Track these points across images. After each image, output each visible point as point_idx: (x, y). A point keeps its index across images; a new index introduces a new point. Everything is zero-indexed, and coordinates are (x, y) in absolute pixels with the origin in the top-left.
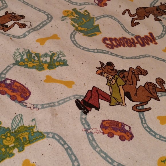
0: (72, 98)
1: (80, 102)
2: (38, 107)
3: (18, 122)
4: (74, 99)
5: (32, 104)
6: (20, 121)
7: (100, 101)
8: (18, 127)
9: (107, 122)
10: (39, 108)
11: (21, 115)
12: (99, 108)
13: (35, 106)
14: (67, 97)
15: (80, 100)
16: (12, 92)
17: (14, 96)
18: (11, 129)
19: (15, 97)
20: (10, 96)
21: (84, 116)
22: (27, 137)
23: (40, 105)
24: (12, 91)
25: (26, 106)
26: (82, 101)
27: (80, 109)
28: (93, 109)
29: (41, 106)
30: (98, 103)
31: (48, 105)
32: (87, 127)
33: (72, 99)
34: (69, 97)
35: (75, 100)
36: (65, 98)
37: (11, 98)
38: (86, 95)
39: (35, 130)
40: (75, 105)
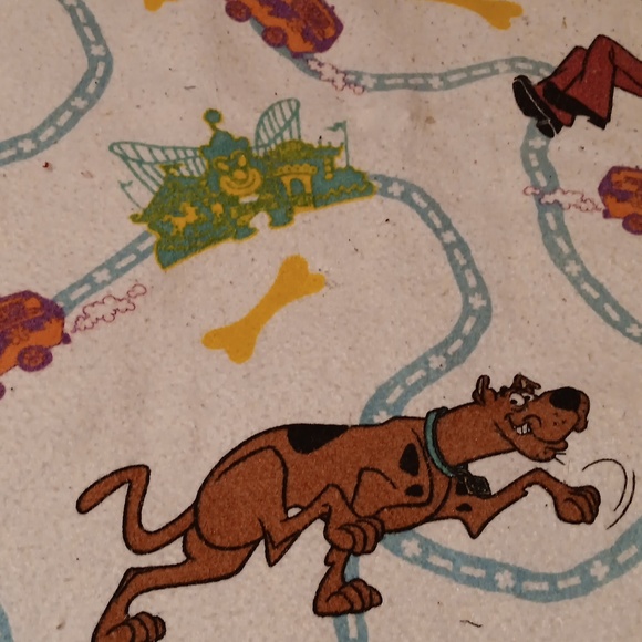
0: (502, 67)
1: (532, 89)
2: (363, 83)
3: (282, 123)
4: (507, 71)
5: (343, 69)
6: (288, 124)
7: (619, 94)
8: (279, 141)
9: (630, 174)
10: (364, 88)
11: (293, 104)
12: (608, 119)
13: (351, 78)
14: (482, 62)
15: (535, 80)
16: (271, 14)
17: (279, 29)
18: (252, 144)
19: (281, 36)
20: (262, 29)
21: (539, 141)
22: (306, 180)
23: (372, 76)
24: (271, 9)
25: (318, 75)
26: (539, 83)
27: (526, 113)
28: (581, 121)
29: (375, 80)
30: (605, 101)
31: (401, 81)
32: (543, 182)
33: (501, 70)
34: (491, 65)
35: (512, 77)
36: (472, 63)
37: (264, 38)
38: (561, 65)
39: (340, 162)
40: (511, 94)
